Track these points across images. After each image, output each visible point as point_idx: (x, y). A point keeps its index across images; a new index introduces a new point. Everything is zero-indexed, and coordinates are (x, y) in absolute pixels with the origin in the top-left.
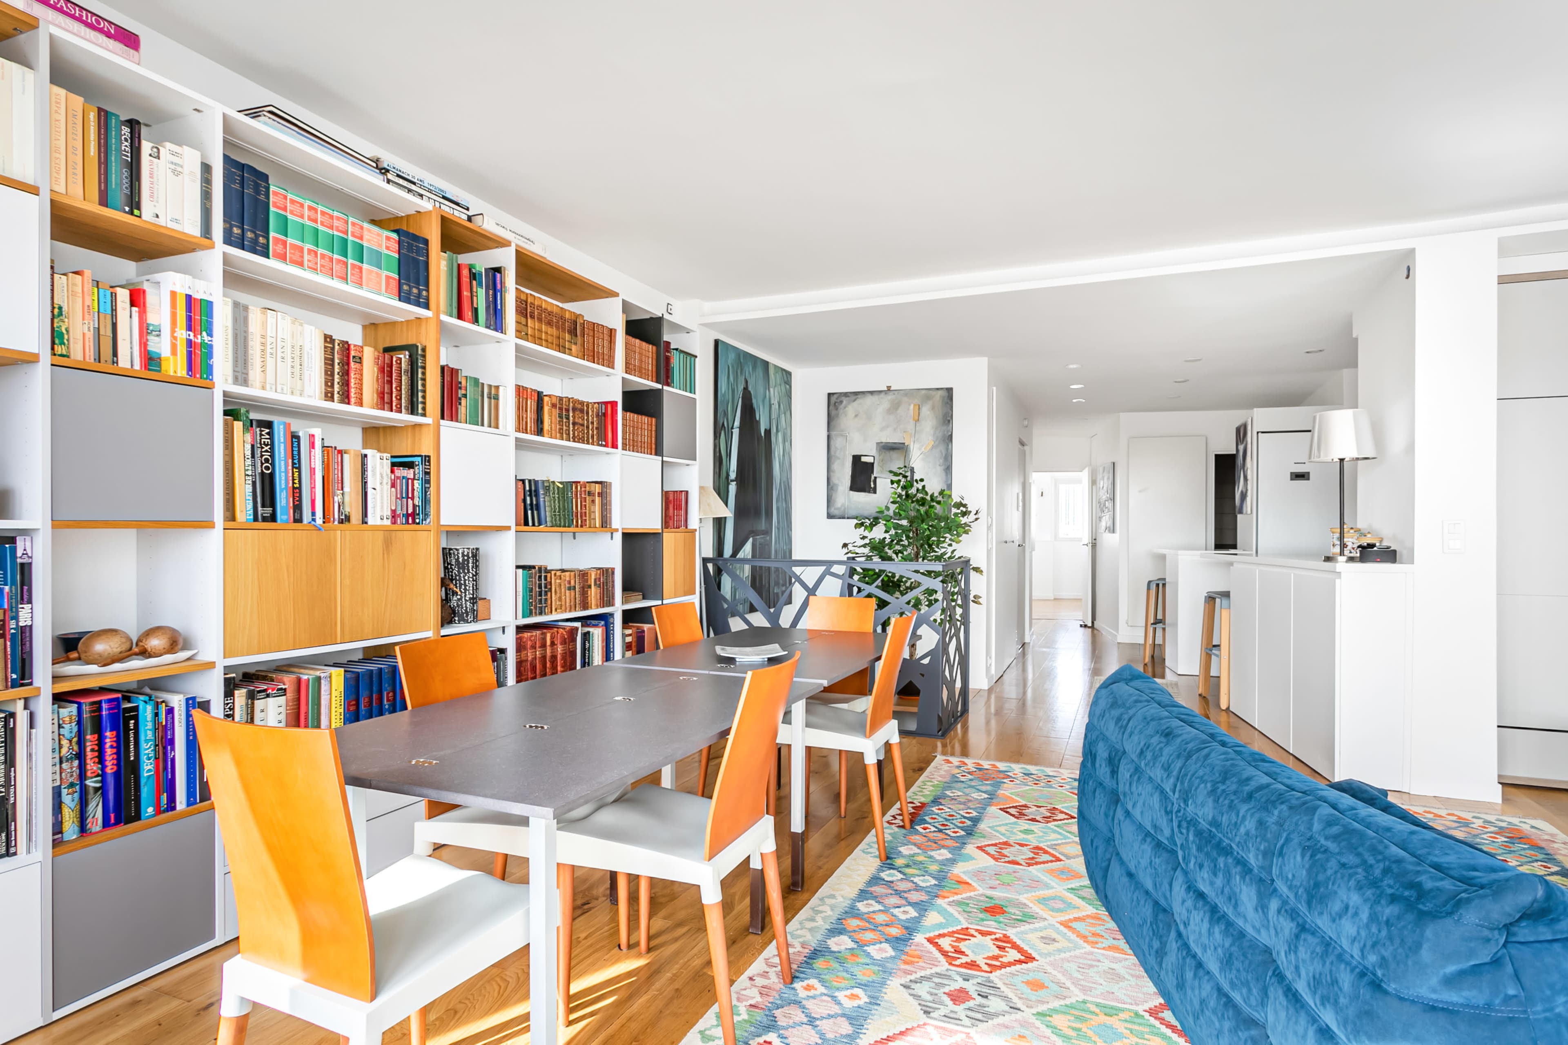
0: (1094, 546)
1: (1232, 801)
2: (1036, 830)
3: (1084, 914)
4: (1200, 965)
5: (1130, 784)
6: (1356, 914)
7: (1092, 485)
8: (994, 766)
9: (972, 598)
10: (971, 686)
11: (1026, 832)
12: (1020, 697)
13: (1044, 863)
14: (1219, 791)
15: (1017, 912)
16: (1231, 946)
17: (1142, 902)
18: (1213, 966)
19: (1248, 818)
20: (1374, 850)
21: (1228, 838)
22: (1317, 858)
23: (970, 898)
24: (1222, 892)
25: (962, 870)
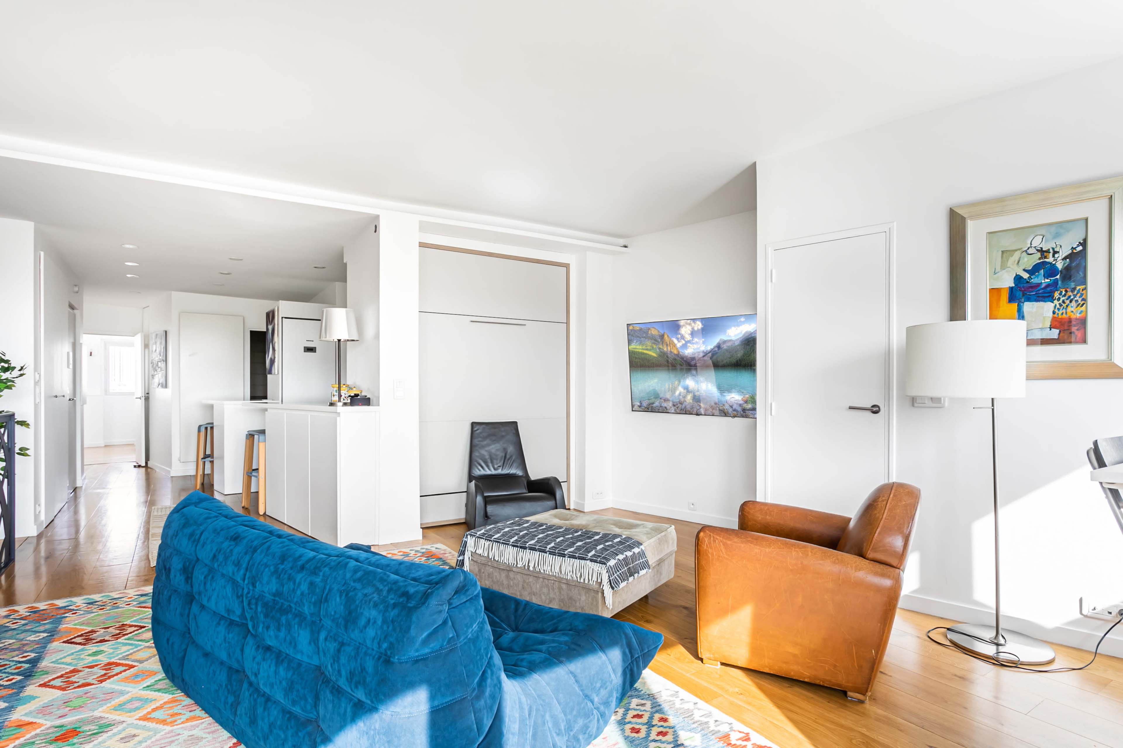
0: (147, 399)
1: (290, 574)
2: (105, 649)
3: (161, 702)
4: (268, 699)
5: (205, 584)
6: (375, 622)
7: (145, 348)
8: (53, 605)
9: (17, 450)
10: (16, 536)
11: (95, 654)
12: (73, 536)
13: (117, 674)
14: (280, 570)
15: (93, 727)
16: (292, 676)
17: (218, 672)
18: (279, 696)
19: (303, 583)
20: (382, 580)
21: (288, 601)
22: (350, 595)
23: (37, 735)
24: (285, 640)
25: (23, 713)
